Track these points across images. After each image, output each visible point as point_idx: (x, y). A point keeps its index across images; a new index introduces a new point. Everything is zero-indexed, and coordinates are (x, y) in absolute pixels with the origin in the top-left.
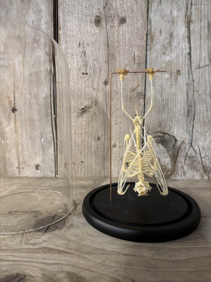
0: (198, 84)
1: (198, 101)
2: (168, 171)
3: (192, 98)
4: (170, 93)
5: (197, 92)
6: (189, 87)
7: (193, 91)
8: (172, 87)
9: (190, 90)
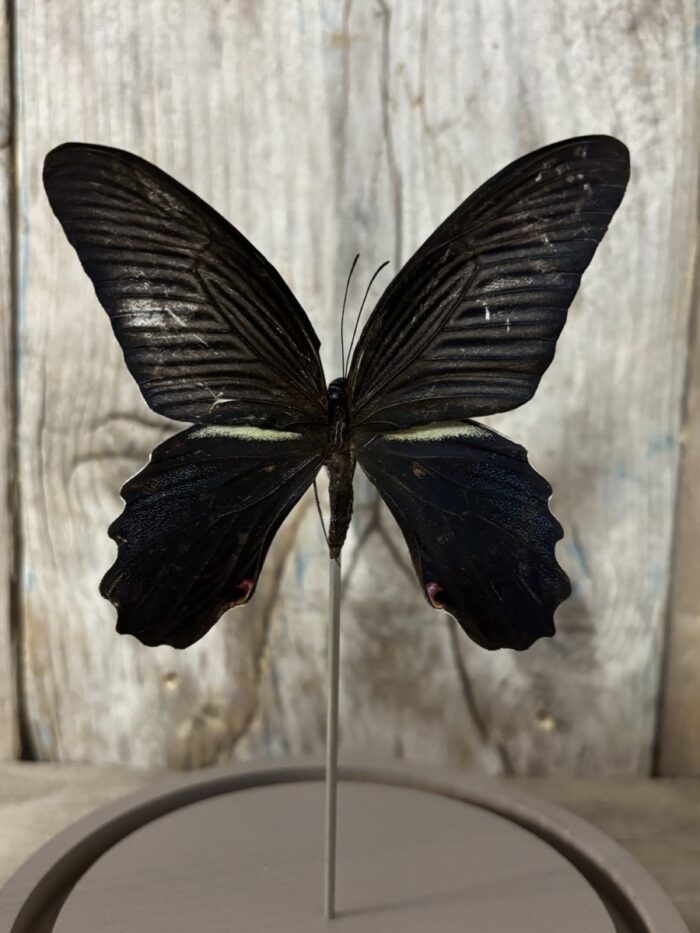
0: (417, 46)
1: (420, 176)
2: (209, 710)
3: (378, 154)
4: (206, 110)
5: (417, 110)
6: (352, 66)
7: (386, 96)
8: (218, 65)
9: (362, 87)
